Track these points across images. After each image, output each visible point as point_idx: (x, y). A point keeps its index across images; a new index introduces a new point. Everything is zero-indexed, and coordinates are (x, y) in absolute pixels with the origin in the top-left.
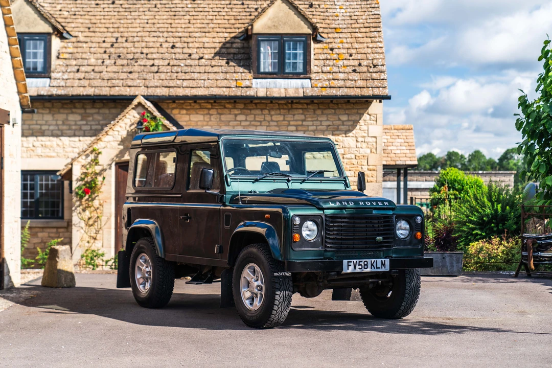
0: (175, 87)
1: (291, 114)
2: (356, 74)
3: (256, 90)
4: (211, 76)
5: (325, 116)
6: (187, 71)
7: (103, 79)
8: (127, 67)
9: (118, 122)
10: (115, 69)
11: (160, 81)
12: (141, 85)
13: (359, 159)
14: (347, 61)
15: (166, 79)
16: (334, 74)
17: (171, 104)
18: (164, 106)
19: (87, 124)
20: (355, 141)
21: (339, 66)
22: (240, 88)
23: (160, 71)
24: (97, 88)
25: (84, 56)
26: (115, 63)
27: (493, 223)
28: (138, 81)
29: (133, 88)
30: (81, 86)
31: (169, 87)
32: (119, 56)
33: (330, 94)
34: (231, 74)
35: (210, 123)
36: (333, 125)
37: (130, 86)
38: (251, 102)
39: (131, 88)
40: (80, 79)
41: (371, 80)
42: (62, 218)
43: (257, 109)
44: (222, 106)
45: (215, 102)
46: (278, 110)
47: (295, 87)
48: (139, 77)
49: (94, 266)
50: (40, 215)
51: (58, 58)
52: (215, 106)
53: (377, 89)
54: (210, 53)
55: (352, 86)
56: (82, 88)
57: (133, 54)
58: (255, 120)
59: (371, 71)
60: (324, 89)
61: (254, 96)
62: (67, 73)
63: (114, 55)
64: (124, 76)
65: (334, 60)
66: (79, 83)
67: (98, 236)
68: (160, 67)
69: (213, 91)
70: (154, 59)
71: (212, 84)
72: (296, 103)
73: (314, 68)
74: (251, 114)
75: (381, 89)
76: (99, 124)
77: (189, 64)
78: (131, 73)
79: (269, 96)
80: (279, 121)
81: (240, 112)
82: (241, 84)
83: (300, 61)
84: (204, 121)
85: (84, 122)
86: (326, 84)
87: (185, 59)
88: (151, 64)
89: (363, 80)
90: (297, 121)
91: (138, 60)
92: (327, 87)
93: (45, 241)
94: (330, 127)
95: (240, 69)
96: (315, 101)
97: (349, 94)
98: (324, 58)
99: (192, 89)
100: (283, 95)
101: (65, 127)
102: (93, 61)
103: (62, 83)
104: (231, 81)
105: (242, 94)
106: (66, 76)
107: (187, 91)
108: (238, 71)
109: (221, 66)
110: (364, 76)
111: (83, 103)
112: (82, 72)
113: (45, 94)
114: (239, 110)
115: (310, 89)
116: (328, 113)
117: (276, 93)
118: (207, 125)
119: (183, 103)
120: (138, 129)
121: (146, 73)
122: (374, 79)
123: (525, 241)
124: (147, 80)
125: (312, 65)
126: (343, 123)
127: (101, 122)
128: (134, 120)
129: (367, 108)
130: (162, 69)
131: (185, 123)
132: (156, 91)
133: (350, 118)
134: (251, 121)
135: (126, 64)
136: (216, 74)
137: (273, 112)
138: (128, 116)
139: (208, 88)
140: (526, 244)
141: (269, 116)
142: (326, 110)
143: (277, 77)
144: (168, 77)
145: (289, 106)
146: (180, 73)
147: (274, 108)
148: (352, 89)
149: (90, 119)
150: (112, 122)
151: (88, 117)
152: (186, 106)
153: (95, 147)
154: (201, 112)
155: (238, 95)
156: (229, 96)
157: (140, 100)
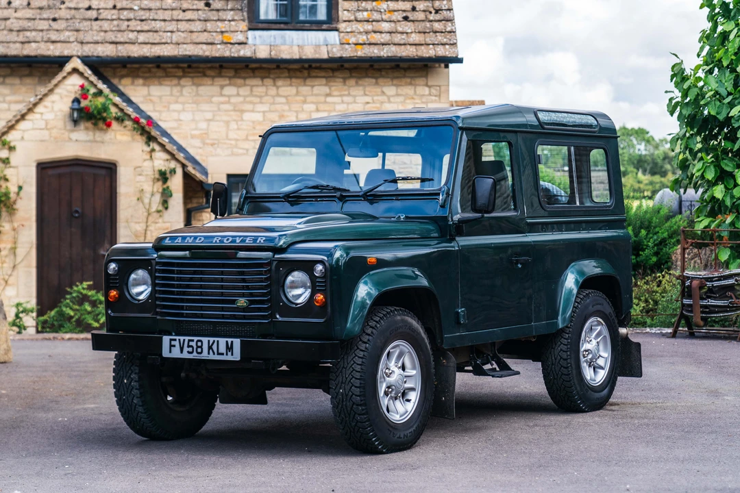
0: (126, 43)
1: (308, 86)
2: (409, 24)
3: (254, 48)
4: (183, 26)
5: (361, 88)
6: (144, 18)
7: (11, 30)
8: (48, 11)
9: (41, 99)
10: (29, 13)
11: (102, 34)
12: (72, 39)
14: (393, 3)
15: (112, 31)
16: (374, 23)
17: (118, 70)
18: (106, 73)
21: (382, 10)
22: (229, 45)
23: (100, 17)
26: (29, 4)
28: (67, 33)
29: (59, 45)
31: (116, 43)
33: (369, 55)
34: (214, 22)
35: (181, 99)
36: (374, 102)
37: (53, 42)
38: (247, 67)
39: (55, 44)
41: (431, 33)
43: (255, 77)
44: (200, 72)
45: (189, 67)
46: (289, 79)
47: (314, 43)
48: (68, 26)
49: (19, 327)
52: (189, 73)
53: (441, 47)
55: (402, 42)
58: (251, 94)
59: (431, 18)
60: (360, 46)
61: (250, 58)
64: (44, 25)
65: (373, 1)
67: (11, 280)
68: (101, 11)
69: (186, 50)
71: (185, 38)
72: (316, 68)
73: (343, 15)
74: (245, 85)
75: (447, 47)
76: (4, 101)
77: (147, 7)
78: (54, 20)
79: (274, 57)
80: (289, 96)
81: (227, 82)
82: (230, 39)
83: (322, 2)
84: (171, 95)
86: (362, 38)
88: (87, 6)
89: (420, 32)
90: (316, 95)
92: (365, 44)
94: (368, 105)
95: (227, 15)
96: (346, 65)
97: (399, 55)
99: (153, 46)
100: (297, 56)
104: (214, 34)
105: (232, 55)
107: (145, 50)
108: (224, 18)
109: (198, 10)
110: (421, 26)
114: (227, 79)
115: (338, 47)
116: (366, 84)
117: (286, 52)
118: (177, 102)
119: (138, 69)
120: (73, 109)
121: (78, 21)
122: (436, 32)
123: (688, 283)
124: (81, 33)
125: (340, 9)
126: (389, 99)
127: (8, 98)
128: (66, 96)
129: (426, 76)
130: (104, 14)
131: (142, 99)
132: (96, 49)
133: (400, 91)
134: (245, 96)
135: (47, 6)
136: (190, 23)
137: (280, 83)
138: (57, 90)
139: (179, 44)
140: (690, 287)
141: (274, 88)
142: (363, 79)
143: (286, 27)
144: (114, 26)
145: (306, 73)
146: (133, 21)
147: (283, 76)
148: (403, 47)
150: (32, 100)
152: (143, 73)
153: (4, 137)
154: (168, 81)
155: (225, 55)
156: (212, 58)
157: (75, 63)
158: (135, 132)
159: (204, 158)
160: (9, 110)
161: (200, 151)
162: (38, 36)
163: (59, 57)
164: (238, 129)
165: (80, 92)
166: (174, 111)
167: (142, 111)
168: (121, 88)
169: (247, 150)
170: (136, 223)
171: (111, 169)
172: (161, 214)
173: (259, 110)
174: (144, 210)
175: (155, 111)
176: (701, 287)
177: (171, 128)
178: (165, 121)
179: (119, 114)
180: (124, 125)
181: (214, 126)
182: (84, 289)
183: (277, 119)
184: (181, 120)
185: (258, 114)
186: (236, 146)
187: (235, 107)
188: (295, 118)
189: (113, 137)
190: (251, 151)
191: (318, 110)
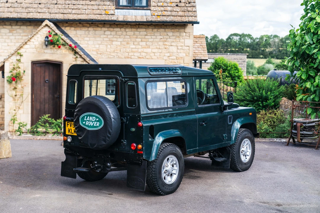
0: (68, 13)
1: (138, 31)
2: (178, 7)
3: (117, 16)
4: (90, 7)
5: (159, 33)
6: (75, 4)
7: (23, 8)
8: (38, 0)
9: (33, 36)
10: (30, 1)
11: (58, 10)
12: (46, 12)
13: (179, 59)
15: (62, 9)
16: (164, 7)
17: (65, 24)
18: (60, 25)
19: (13, 35)
20: (176, 49)
21: (168, 2)
22: (108, 15)
23: (57, 3)
24: (19, 13)
27: (260, 101)
28: (45, 9)
29: (41, 14)
31: (64, 14)
33: (163, 20)
34: (102, 6)
35: (89, 36)
36: (164, 38)
37: (39, 13)
38: (115, 24)
39: (40, 13)
40: (8, 7)
41: (187, 12)
43: (117, 28)
44: (96, 25)
45: (92, 23)
46: (131, 29)
47: (141, 15)
48: (45, 6)
49: (20, 132)
52: (92, 25)
53: (191, 17)
55: (176, 15)
56: (9, 13)
58: (116, 34)
59: (187, 6)
60: (159, 16)
61: (116, 20)
62: (0, 3)
64: (36, 6)
66: (8, 10)
67: (21, 107)
69: (91, 17)
71: (90, 12)
72: (142, 25)
73: (153, 4)
74: (114, 31)
75: (193, 17)
76: (20, 36)
78: (40, 4)
79: (125, 20)
80: (131, 35)
82: (108, 13)
84: (85, 34)
85: (11, 34)
86: (160, 13)
89: (182, 11)
90: (141, 35)
92: (161, 16)
94: (162, 39)
96: (153, 24)
97: (174, 20)
99: (78, 15)
100: (134, 20)
104: (102, 11)
105: (109, 19)
107: (75, 17)
108: (106, 4)
109: (96, 1)
110: (183, 9)
111: (10, 22)
112: (9, 3)
114: (107, 28)
115: (151, 17)
116: (161, 31)
117: (130, 18)
118: (87, 37)
119: (72, 24)
120: (46, 41)
121: (49, 4)
122: (189, 11)
123: (295, 124)
124: (50, 9)
125: (151, 1)
126: (170, 37)
127: (22, 34)
128: (43, 35)
129: (185, 29)
130: (59, 2)
131: (74, 36)
132: (56, 16)
133: (174, 34)
134: (114, 35)
136: (93, 6)
137: (127, 30)
138: (39, 33)
139: (88, 14)
140: (296, 126)
141: (125, 32)
142: (160, 29)
143: (130, 8)
144: (63, 7)
145: (137, 26)
146: (71, 5)
147: (128, 27)
148: (176, 17)
149: (15, 32)
150: (29, 37)
151: (14, 30)
152: (74, 25)
153: (18, 51)
154: (84, 29)
155: (106, 19)
156: (101, 20)
157: (47, 22)
158: (70, 50)
159: (97, 59)
160: (22, 39)
161: (96, 56)
162: (33, 10)
163: (41, 19)
164: (111, 48)
165: (48, 34)
166: (86, 40)
167: (74, 40)
168: (65, 31)
169: (114, 56)
171: (60, 64)
173: (119, 40)
175: (78, 40)
176: (301, 126)
177: (85, 47)
178: (83, 44)
179: (64, 43)
180: (65, 47)
181: (101, 47)
182: (46, 117)
183: (126, 44)
184: (88, 44)
185: (118, 42)
186: (110, 55)
187: (110, 39)
188: (133, 44)
189: (61, 52)
190: (115, 57)
191: (142, 41)
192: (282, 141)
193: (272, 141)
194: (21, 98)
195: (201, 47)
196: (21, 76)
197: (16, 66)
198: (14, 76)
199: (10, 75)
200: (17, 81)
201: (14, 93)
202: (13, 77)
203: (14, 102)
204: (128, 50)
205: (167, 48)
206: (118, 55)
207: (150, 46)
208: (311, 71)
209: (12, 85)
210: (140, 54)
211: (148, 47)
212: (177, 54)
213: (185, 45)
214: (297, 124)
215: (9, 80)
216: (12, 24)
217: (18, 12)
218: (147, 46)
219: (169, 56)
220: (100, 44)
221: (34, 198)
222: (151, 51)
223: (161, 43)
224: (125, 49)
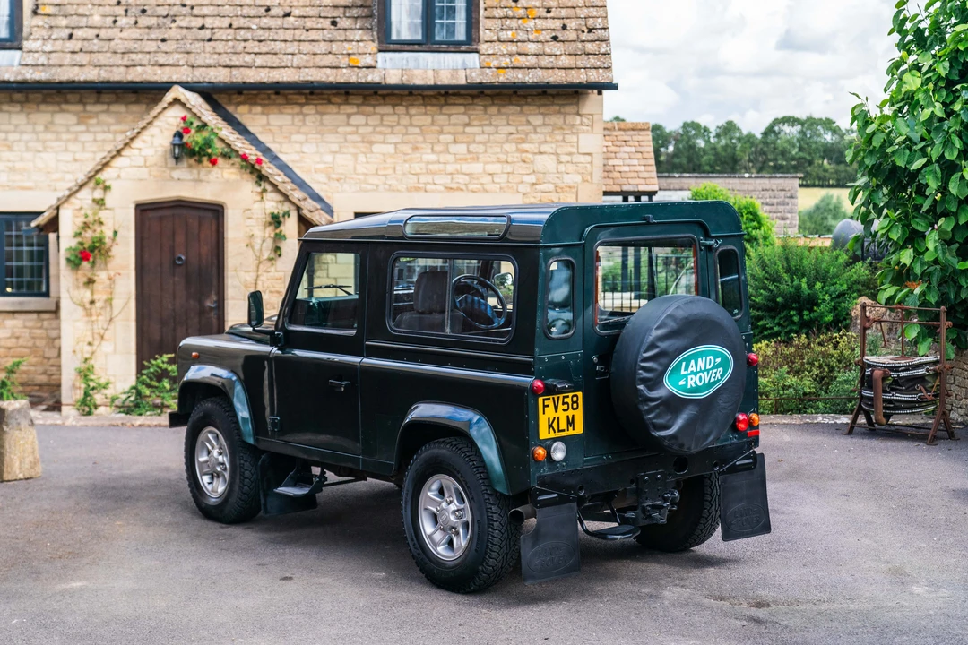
0: (242, 67)
1: (445, 114)
2: (558, 44)
3: (383, 72)
4: (306, 47)
5: (504, 117)
6: (262, 38)
7: (115, 53)
8: (158, 31)
9: (139, 133)
10: (136, 33)
11: (216, 56)
12: (181, 63)
13: (563, 192)
14: (542, 20)
15: (226, 53)
16: (519, 44)
17: (235, 96)
18: (222, 99)
19: (88, 131)
20: (555, 161)
21: (529, 29)
22: (356, 69)
23: (213, 38)
24: (104, 68)
25: (81, 10)
26: (136, 23)
27: (793, 309)
28: (177, 56)
29: (167, 68)
30: (75, 65)
31: (231, 67)
32: (144, 11)
33: (513, 80)
34: (340, 43)
35: (303, 129)
36: (518, 132)
37: (161, 66)
38: (376, 93)
39: (164, 68)
40: (73, 52)
41: (583, 56)
42: (47, 294)
43: (385, 104)
44: (323, 99)
45: (312, 93)
46: (423, 107)
47: (451, 67)
48: (178, 48)
50: (9, 290)
51: (35, 13)
52: (312, 100)
53: (594, 71)
54: (303, 7)
55: (550, 66)
56: (77, 69)
57: (167, 7)
58: (382, 124)
59: (584, 38)
60: (504, 70)
61: (379, 83)
62: (51, 41)
63: (133, 10)
64: (152, 46)
65: (519, 18)
66: (72, 59)
67: (108, 335)
68: (216, 30)
69: (307, 74)
70: (204, 16)
71: (307, 61)
72: (454, 95)
73: (485, 34)
74: (375, 114)
75: (601, 71)
76: (109, 132)
77: (266, 26)
78: (163, 40)
79: (406, 82)
80: (423, 126)
81: (354, 109)
82: (357, 62)
83: (460, 20)
84: (293, 124)
85: (82, 128)
86: (505, 61)
87: (260, 17)
88: (200, 25)
89: (570, 54)
90: (455, 125)
91: (176, 18)
92: (508, 68)
93: (17, 334)
94: (513, 136)
95: (355, 35)
96: (487, 91)
97: (546, 81)
98: (502, 15)
99: (272, 70)
100: (431, 83)
101: (49, 136)
102: (96, 19)
103: (42, 60)
104: (340, 57)
105: (359, 80)
106: (48, 47)
107: (262, 75)
108: (352, 38)
109: (323, 29)
110: (571, 47)
111: (80, 94)
112: (77, 39)
113: (12, 79)
114: (355, 107)
115: (478, 71)
116: (509, 112)
117: (419, 77)
118: (299, 132)
119: (256, 95)
120: (174, 145)
121: (190, 42)
122: (589, 54)
123: (868, 372)
124: (193, 55)
125: (481, 28)
126: (535, 130)
127: (113, 128)
128: (167, 129)
129: (577, 104)
130: (219, 34)
131: (260, 129)
132: (208, 74)
133: (547, 121)
134: (375, 126)
135: (156, 25)
136: (313, 43)
137: (413, 111)
138: (156, 123)
139: (300, 68)
140: (870, 376)
141: (407, 117)
142: (506, 107)
143: (420, 49)
144: (229, 48)
145: (442, 99)
146: (251, 41)
147: (416, 103)
148: (551, 71)
149: (93, 121)
150: (129, 134)
151: (90, 117)
152: (262, 99)
153: (98, 176)
154: (289, 109)
155: (352, 81)
156: (337, 83)
157: (177, 92)
158: (243, 171)
159: (329, 194)
161: (324, 187)
162: (144, 59)
164: (367, 162)
165: (182, 125)
166: (296, 142)
167: (261, 142)
168: (237, 116)
169: (377, 186)
170: (246, 272)
171: (218, 211)
172: (273, 262)
173: (390, 141)
174: (255, 258)
175: (275, 142)
176: (884, 379)
177: (293, 161)
178: (286, 154)
179: (226, 150)
180: (231, 162)
181: (340, 159)
182: (163, 362)
183: (410, 151)
184: (303, 153)
185: (389, 146)
186: (366, 182)
187: (363, 138)
188: (430, 151)
189: (219, 176)
190: (381, 187)
191: (455, 142)
192: (838, 422)
193: (808, 423)
194: (108, 309)
195: (639, 156)
196: (107, 246)
197: (91, 219)
198: (86, 246)
199: (74, 243)
200: (94, 262)
201: (86, 295)
202: (85, 248)
203: (88, 321)
204: (417, 167)
205: (529, 159)
206: (389, 182)
207: (480, 156)
208: (917, 220)
209: (80, 272)
210: (452, 179)
211: (473, 159)
212: (558, 175)
213: (580, 151)
214: (872, 371)
215: (73, 258)
216: (85, 100)
217: (100, 66)
218: (471, 156)
219: (534, 184)
220: (336, 152)
221: (63, 593)
222: (481, 170)
223: (511, 147)
224: (407, 165)
